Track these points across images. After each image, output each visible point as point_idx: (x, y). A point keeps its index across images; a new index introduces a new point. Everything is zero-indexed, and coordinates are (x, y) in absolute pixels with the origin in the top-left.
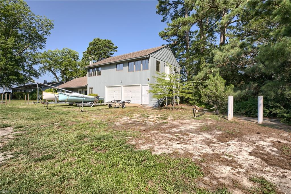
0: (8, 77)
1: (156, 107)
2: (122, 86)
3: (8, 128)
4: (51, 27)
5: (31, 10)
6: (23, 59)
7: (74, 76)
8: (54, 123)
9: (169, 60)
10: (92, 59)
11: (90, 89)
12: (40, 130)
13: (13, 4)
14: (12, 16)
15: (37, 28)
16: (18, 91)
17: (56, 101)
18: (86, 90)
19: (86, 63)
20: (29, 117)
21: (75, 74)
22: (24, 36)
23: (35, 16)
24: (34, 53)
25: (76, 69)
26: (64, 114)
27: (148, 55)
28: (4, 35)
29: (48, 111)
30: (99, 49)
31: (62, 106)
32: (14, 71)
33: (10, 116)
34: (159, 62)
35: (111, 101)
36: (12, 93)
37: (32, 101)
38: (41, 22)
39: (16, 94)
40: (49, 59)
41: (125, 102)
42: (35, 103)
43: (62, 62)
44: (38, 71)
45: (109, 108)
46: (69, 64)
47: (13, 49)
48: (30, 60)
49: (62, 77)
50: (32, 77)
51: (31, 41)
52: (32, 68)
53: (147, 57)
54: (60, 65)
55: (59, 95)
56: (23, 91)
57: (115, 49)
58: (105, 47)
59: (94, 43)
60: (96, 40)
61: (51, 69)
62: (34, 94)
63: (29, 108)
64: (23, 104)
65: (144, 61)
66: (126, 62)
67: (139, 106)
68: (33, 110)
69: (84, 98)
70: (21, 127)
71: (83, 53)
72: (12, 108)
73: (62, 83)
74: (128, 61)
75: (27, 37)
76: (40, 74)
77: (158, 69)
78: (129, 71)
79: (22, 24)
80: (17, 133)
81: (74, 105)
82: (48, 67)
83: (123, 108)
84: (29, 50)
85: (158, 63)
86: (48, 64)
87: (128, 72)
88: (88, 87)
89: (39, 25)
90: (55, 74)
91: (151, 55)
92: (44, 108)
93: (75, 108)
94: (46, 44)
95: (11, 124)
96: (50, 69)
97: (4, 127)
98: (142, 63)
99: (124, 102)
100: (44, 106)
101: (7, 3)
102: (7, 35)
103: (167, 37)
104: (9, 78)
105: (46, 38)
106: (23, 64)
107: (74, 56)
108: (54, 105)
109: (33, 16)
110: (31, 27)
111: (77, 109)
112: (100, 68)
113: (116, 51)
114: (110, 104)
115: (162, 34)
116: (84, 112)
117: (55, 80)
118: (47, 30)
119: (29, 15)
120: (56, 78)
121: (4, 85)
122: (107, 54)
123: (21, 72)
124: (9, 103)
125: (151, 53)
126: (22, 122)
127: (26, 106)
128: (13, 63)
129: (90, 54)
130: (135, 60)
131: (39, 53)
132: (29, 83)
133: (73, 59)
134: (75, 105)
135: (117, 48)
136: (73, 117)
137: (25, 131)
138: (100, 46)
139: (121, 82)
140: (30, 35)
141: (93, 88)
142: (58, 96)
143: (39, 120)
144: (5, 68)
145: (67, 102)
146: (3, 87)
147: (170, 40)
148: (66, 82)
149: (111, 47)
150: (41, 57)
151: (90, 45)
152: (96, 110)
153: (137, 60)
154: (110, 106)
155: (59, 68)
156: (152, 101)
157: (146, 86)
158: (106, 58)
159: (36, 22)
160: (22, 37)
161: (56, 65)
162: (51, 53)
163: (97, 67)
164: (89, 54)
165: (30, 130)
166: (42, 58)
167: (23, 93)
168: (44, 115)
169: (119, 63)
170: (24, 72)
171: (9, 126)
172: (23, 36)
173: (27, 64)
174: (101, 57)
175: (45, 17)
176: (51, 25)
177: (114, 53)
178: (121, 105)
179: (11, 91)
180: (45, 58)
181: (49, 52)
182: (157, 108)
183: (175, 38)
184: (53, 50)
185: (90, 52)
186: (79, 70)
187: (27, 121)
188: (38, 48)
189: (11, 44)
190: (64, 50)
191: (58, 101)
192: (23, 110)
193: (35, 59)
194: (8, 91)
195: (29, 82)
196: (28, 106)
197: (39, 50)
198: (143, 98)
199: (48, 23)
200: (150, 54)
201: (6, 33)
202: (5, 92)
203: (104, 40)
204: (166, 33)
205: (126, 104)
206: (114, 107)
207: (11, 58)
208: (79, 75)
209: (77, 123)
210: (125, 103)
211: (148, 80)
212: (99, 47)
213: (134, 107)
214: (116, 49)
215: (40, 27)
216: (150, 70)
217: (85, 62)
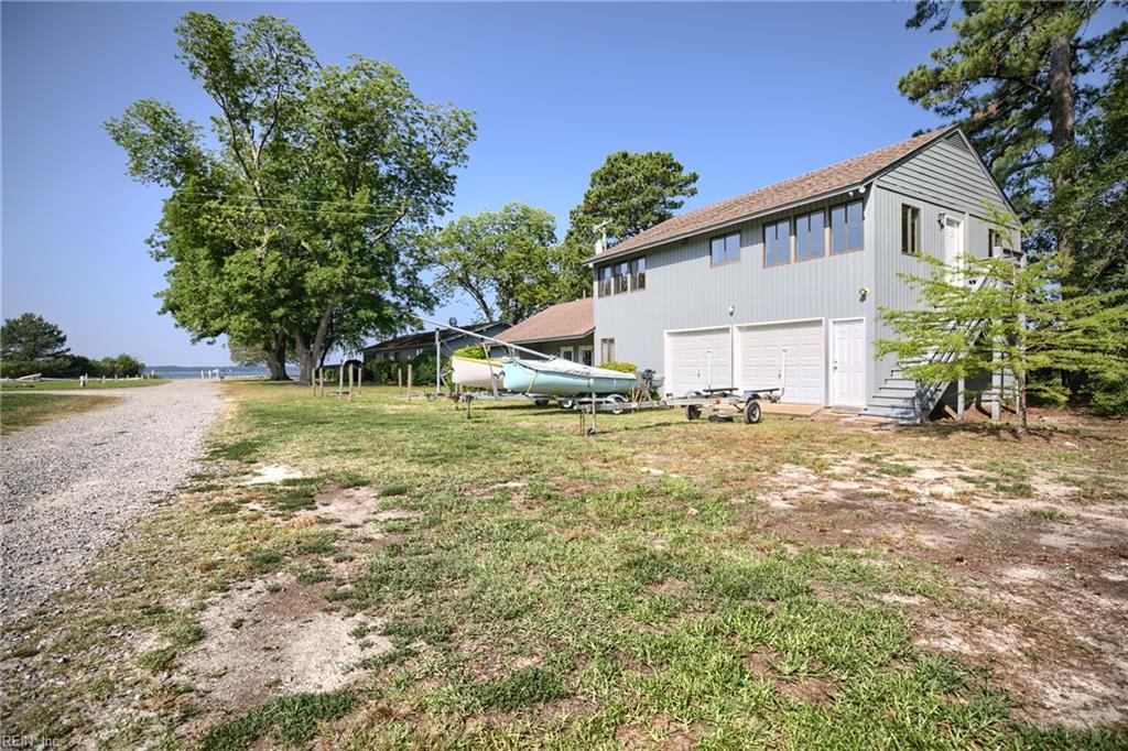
0: (354, 312)
1: (909, 419)
2: (735, 329)
3: (363, 492)
4: (470, 134)
5: (412, 90)
6: (391, 255)
7: (540, 301)
8: (506, 482)
9: (964, 198)
10: (604, 231)
11: (606, 346)
12: (465, 512)
13: (365, 83)
14: (364, 119)
15: (429, 148)
16: (378, 356)
17: (495, 391)
18: (588, 348)
19: (580, 250)
20: (419, 451)
21: (546, 293)
22: (395, 177)
23: (422, 107)
24: (420, 233)
25: (545, 274)
26: (531, 441)
27: (861, 183)
28: (344, 183)
29: (472, 425)
30: (628, 190)
31: (512, 408)
32: (368, 293)
33: (364, 443)
34: (915, 212)
35: (697, 393)
36: (365, 364)
37: (421, 391)
38: (439, 123)
39: (373, 366)
40: (462, 248)
41: (759, 397)
42: (432, 398)
43: (501, 254)
44: (432, 290)
45: (686, 420)
46: (524, 259)
47: (366, 226)
48: (410, 255)
49: (503, 304)
50: (417, 310)
51: (412, 193)
52: (417, 279)
53: (856, 192)
54: (495, 265)
55: (506, 368)
56: (392, 358)
57: (688, 183)
58: (648, 180)
59: (610, 173)
60: (616, 160)
61: (469, 281)
62: (423, 366)
63: (413, 415)
64: (395, 397)
65: (838, 214)
66: (752, 228)
67: (816, 413)
68: (427, 424)
69: (589, 378)
70: (400, 492)
71: (572, 212)
72: (367, 413)
73: (502, 326)
74: (765, 221)
75: (401, 181)
76: (437, 299)
77: (909, 243)
78: (768, 261)
79: (388, 140)
80: (393, 516)
81: (551, 406)
82: (460, 275)
83: (750, 422)
84: (407, 224)
85: (909, 214)
86: (459, 265)
87: (764, 267)
88: (595, 335)
89: (435, 135)
90: (480, 297)
91: (875, 181)
92: (458, 416)
93: (561, 416)
94: (454, 195)
95: (370, 474)
96: (465, 282)
97: (349, 487)
98: (829, 222)
99: (756, 397)
100: (457, 409)
101: (352, 85)
102: (352, 181)
103: (944, 92)
104: (356, 316)
105: (454, 177)
106: (392, 270)
107: (539, 227)
108: (485, 406)
109: (419, 110)
110: (411, 145)
111: (572, 421)
112: (642, 262)
113: (693, 192)
114: (694, 402)
115: (915, 80)
116: (601, 437)
117: (481, 317)
118: (457, 149)
119: (407, 107)
120: (482, 311)
121: (345, 338)
122: (657, 209)
123: (388, 295)
124: (357, 394)
125: (876, 170)
126: (402, 469)
127: (404, 406)
128: (365, 269)
129: (595, 216)
130: (792, 215)
131: (435, 228)
132: (409, 331)
133: (537, 241)
134: (555, 406)
135: (695, 178)
136: (569, 458)
137: (414, 509)
138: (630, 179)
139: (732, 314)
140: (410, 173)
141: (616, 341)
142: (503, 373)
143: (454, 463)
144: (348, 285)
145: (530, 395)
146: (341, 345)
147: (959, 105)
148: (515, 323)
149: (672, 180)
150: (438, 244)
151: (593, 183)
152: (641, 428)
153: (806, 211)
154: (693, 412)
155: (492, 274)
156: (884, 393)
157: (852, 327)
158: (655, 223)
159: (425, 128)
160: (388, 181)
161: (484, 265)
162: (468, 227)
163: (632, 258)
164: (590, 216)
165: (430, 505)
166: (442, 245)
167: (392, 362)
168: (464, 442)
169: (723, 233)
170: (394, 295)
171: (364, 484)
172: (391, 178)
173: (403, 269)
174: (634, 220)
175: (450, 104)
176: (468, 130)
177: (682, 202)
178: (742, 411)
179: (360, 358)
180: (452, 246)
181: (462, 223)
182: (917, 425)
183: (986, 87)
184: (474, 216)
185: (594, 209)
186: (555, 277)
187: (415, 468)
188: (432, 214)
189: (362, 210)
190: (507, 209)
191: (503, 391)
192: (400, 421)
193: (423, 251)
194: (355, 358)
195: (408, 327)
196: (409, 406)
197: (435, 220)
198: (834, 377)
199: (461, 125)
200: (874, 175)
201: (350, 177)
202: (346, 360)
203: (645, 154)
204: (938, 72)
205: (764, 405)
206: (712, 419)
207: (361, 252)
208: (556, 296)
209: (592, 487)
210: (758, 401)
211: (863, 298)
212: (626, 184)
213: (793, 417)
214: (692, 186)
215: (438, 142)
216: (873, 248)
217: (577, 246)
